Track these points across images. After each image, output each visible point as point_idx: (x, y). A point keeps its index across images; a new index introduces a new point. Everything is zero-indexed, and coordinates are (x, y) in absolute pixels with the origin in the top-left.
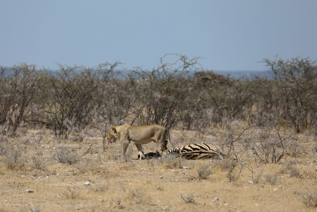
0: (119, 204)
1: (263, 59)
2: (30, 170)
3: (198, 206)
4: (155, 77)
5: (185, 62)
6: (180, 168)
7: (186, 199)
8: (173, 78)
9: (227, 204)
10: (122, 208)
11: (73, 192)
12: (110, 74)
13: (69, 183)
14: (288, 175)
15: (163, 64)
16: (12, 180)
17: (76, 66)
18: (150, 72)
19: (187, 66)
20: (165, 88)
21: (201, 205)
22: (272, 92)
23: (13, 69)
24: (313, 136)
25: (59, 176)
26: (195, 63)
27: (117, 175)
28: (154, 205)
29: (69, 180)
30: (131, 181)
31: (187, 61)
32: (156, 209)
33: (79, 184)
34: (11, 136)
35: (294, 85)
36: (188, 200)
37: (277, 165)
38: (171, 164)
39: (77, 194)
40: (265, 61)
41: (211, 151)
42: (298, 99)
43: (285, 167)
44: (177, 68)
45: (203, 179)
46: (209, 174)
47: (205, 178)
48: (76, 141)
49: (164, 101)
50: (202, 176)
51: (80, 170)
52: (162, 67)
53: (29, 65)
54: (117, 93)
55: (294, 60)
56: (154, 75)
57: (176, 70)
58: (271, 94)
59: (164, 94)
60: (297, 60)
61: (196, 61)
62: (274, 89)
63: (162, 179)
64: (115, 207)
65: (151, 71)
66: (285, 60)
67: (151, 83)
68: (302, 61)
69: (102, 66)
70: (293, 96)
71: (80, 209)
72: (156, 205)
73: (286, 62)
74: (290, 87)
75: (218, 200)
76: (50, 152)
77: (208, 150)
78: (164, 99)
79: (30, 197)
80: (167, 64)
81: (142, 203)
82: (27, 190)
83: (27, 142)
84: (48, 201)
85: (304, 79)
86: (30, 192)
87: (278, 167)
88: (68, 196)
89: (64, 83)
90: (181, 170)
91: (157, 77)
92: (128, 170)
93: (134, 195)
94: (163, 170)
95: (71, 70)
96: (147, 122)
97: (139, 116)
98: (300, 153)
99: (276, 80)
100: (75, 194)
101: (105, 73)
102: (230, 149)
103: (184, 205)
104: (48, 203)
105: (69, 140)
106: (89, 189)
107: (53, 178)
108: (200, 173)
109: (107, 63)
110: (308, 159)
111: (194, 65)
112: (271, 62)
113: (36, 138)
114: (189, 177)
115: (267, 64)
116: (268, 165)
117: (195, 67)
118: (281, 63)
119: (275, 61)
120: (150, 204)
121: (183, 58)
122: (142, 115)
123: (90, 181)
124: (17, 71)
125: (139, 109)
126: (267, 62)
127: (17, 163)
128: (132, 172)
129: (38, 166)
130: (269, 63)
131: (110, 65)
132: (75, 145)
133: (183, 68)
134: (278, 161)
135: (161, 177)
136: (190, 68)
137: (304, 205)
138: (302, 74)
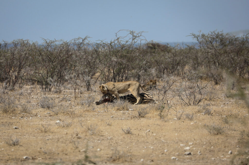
0: (77, 135)
1: (191, 34)
2: (20, 114)
3: (134, 136)
4: (112, 47)
5: (133, 35)
6: (127, 110)
7: (126, 131)
8: (125, 47)
9: (155, 134)
10: (79, 138)
11: (45, 128)
12: (82, 45)
13: (45, 122)
14: (203, 113)
15: (117, 37)
16: (5, 120)
17: (55, 39)
18: (109, 44)
19: (135, 38)
20: (120, 54)
21: (136, 135)
22: (198, 56)
23: (13, 43)
24: (226, 86)
25: (40, 117)
26: (140, 36)
27: (81, 116)
28: (103, 136)
29: (46, 120)
30: (90, 120)
31: (135, 34)
32: (104, 138)
33: (52, 122)
34: (11, 90)
35: (213, 51)
36: (127, 132)
37: (197, 107)
38: (121, 107)
39: (48, 129)
40: (192, 35)
41: (149, 98)
42: (216, 61)
43: (202, 108)
44: (128, 40)
45: (141, 118)
46: (146, 114)
47: (143, 116)
48: (57, 93)
49: (119, 63)
50: (141, 115)
51: (55, 113)
52: (117, 39)
53: (25, 40)
54: (85, 58)
55: (212, 33)
56: (112, 45)
57: (127, 41)
58: (198, 57)
59: (119, 59)
60: (214, 33)
61: (141, 34)
62: (199, 54)
63: (113, 118)
64: (74, 137)
65: (110, 42)
66: (206, 34)
67: (110, 51)
68: (218, 33)
69: (76, 40)
70: (213, 59)
71: (49, 140)
72: (104, 136)
73: (207, 35)
74: (210, 52)
75: (149, 131)
76: (37, 101)
77: (147, 97)
78: (119, 62)
79: (15, 132)
80: (121, 37)
81: (94, 135)
82: (14, 127)
83: (21, 94)
84: (27, 134)
85: (221, 47)
86: (16, 128)
87: (197, 108)
88: (42, 131)
89: (47, 52)
90: (127, 111)
91: (113, 46)
92: (90, 112)
93: (89, 129)
94: (114, 112)
95: (52, 43)
96: (108, 78)
97: (102, 75)
98: (214, 99)
99: (201, 47)
100: (47, 129)
101: (78, 45)
102: (163, 96)
103: (124, 135)
104: (27, 136)
105: (52, 92)
106: (58, 126)
107: (34, 119)
108: (139, 113)
109: (80, 37)
110: (220, 102)
111: (140, 37)
112: (196, 36)
113: (29, 91)
114: (132, 116)
115: (193, 37)
116: (190, 107)
117: (140, 38)
118: (203, 36)
119: (199, 35)
120: (100, 135)
121: (132, 33)
122: (104, 74)
123: (60, 120)
124: (16, 44)
125: (102, 69)
126: (193, 35)
127: (10, 108)
128: (92, 113)
129: (25, 110)
130: (195, 36)
131: (82, 39)
132: (56, 96)
133: (132, 39)
134: (198, 104)
135: (112, 116)
136: (137, 39)
137: (210, 134)
138: (219, 43)
